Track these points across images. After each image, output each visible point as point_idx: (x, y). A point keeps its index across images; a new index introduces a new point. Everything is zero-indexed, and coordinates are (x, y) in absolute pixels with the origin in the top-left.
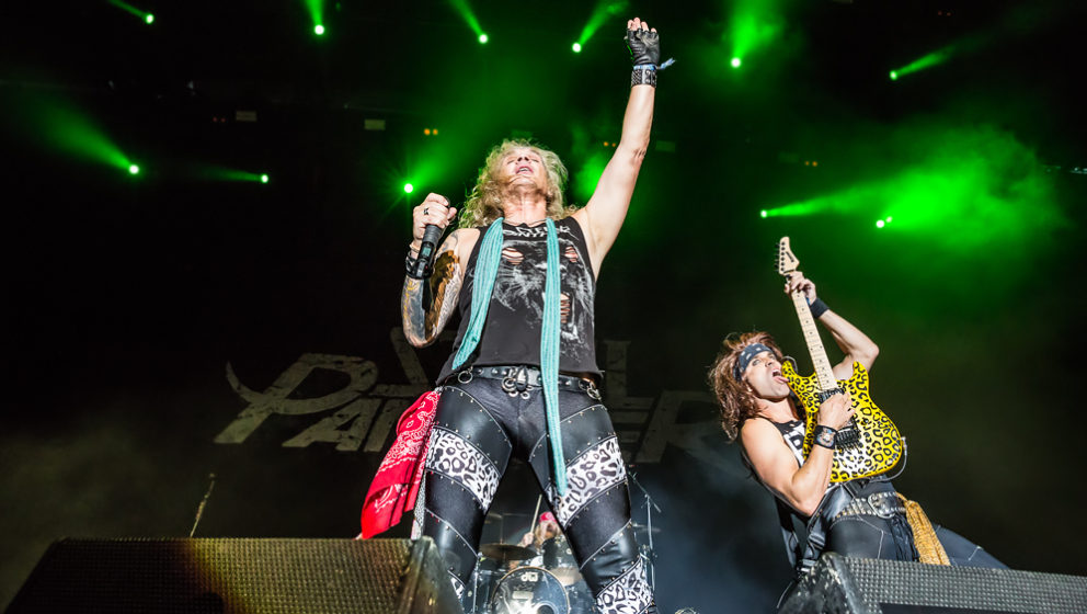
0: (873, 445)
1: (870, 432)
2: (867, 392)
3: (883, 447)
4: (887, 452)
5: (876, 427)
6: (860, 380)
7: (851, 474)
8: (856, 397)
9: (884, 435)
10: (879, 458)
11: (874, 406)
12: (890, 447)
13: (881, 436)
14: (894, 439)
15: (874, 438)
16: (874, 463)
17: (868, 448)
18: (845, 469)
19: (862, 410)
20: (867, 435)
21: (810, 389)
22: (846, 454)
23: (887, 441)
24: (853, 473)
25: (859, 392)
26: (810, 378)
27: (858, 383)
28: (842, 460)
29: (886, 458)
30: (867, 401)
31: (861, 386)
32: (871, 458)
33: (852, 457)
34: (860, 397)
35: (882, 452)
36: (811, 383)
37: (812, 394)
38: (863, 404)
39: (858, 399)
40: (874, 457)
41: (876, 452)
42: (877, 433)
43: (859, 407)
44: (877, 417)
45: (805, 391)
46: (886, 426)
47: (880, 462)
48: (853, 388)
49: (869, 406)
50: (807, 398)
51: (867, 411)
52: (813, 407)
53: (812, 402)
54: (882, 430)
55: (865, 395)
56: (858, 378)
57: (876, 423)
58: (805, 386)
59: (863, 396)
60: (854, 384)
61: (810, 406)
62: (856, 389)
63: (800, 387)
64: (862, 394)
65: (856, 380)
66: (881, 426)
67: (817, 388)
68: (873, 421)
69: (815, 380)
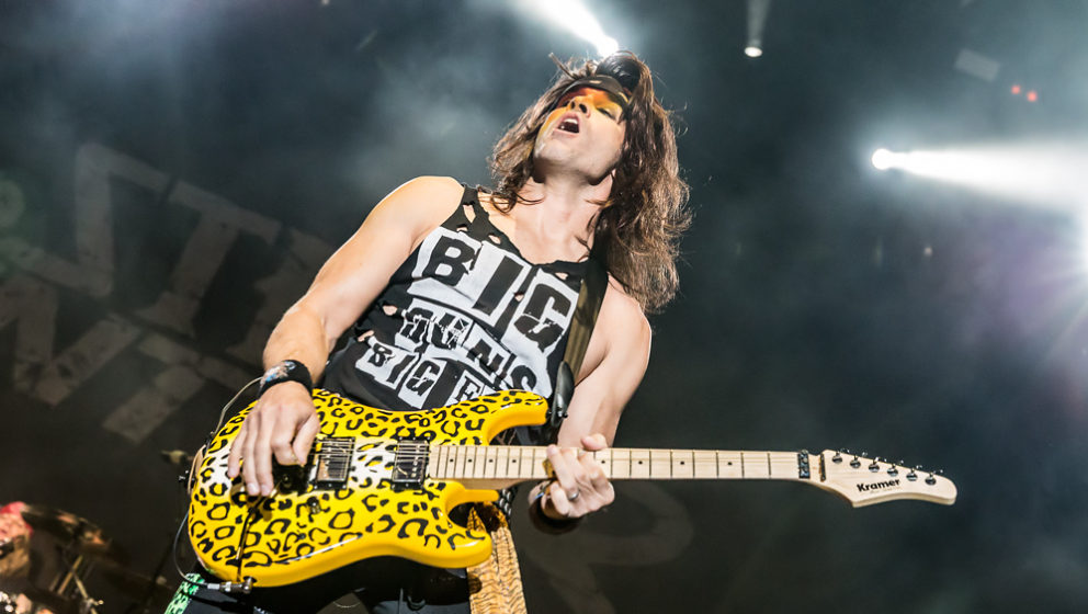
2: (392, 535)
5: (292, 528)
6: (430, 530)
7: (212, 456)
8: (391, 509)
9: (265, 538)
11: (350, 541)
12: (233, 540)
16: (211, 500)
19: (351, 513)
20: (286, 505)
21: (450, 428)
23: (249, 539)
24: (212, 460)
25: (399, 520)
27: (424, 523)
29: (211, 526)
30: (369, 529)
31: (413, 529)
34: (386, 518)
36: (464, 433)
37: (435, 427)
38: (364, 519)
39: (381, 511)
42: (277, 527)
43: (360, 510)
44: (321, 538)
45: (449, 417)
46: (286, 549)
47: (209, 514)
48: (416, 509)
49: (352, 530)
50: (430, 416)
51: (343, 520)
52: (403, 422)
53: (415, 424)
54: (282, 537)
55: (387, 529)
56: (438, 528)
57: (306, 531)
58: (463, 422)
59: (386, 524)
60: (426, 515)
61: (407, 417)
62: (412, 515)
63: (466, 410)
64: (392, 524)
65: (433, 523)
66: (293, 538)
67: (447, 441)
68: (310, 526)
69: (470, 442)
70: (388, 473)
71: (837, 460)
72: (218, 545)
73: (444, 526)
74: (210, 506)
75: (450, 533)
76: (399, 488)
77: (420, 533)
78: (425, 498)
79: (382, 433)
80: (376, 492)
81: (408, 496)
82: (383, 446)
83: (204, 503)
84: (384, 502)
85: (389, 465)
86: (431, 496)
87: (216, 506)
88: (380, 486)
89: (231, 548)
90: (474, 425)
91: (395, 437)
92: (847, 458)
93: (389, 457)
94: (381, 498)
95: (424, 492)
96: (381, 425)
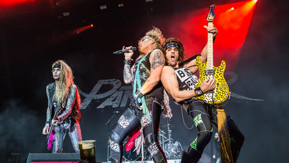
0: (218, 93)
1: (219, 88)
2: (223, 73)
3: (221, 94)
4: (222, 97)
5: (221, 87)
6: (222, 68)
8: (218, 74)
9: (223, 90)
10: (218, 98)
11: (224, 79)
12: (224, 95)
13: (222, 90)
14: (226, 92)
15: (219, 91)
16: (216, 99)
17: (216, 94)
18: (206, 100)
19: (219, 79)
20: (217, 89)
21: (204, 68)
22: (208, 95)
23: (223, 93)
24: (208, 101)
25: (220, 72)
26: (204, 64)
27: (220, 69)
28: (206, 96)
29: (221, 99)
30: (222, 76)
31: (221, 70)
32: (216, 98)
33: (209, 96)
34: (220, 74)
35: (220, 96)
36: (204, 66)
37: (203, 70)
38: (220, 77)
39: (218, 75)
40: (217, 97)
41: (218, 96)
42: (221, 89)
43: (218, 78)
44: (223, 83)
45: (201, 68)
46: (225, 87)
47: (219, 99)
48: (218, 70)
49: (222, 79)
50: (201, 71)
51: (220, 80)
52: (202, 75)
53: (202, 73)
54: (223, 88)
55: (222, 74)
56: (221, 67)
57: (222, 85)
58: (202, 66)
59: (221, 74)
60: (219, 69)
61: (201, 74)
62: (219, 71)
63: (200, 66)
64: (221, 73)
65: (221, 68)
66: (223, 87)
67: (206, 68)
68: (221, 85)
69: (206, 65)
70: (212, 76)
71: (208, 18)
72: (224, 97)
73: (221, 66)
74: (217, 100)
75: (222, 65)
76: (214, 73)
77: (222, 69)
78: (216, 70)
79: (204, 77)
80: (215, 76)
81: (216, 72)
82: (207, 77)
83: (217, 101)
84: (217, 75)
85: (210, 75)
86: (216, 69)
87: (217, 99)
88: (214, 76)
89: (225, 95)
90: (203, 65)
91: (205, 76)
92: (208, 17)
93: (209, 76)
94: (216, 76)
95: (215, 70)
96: (203, 78)
